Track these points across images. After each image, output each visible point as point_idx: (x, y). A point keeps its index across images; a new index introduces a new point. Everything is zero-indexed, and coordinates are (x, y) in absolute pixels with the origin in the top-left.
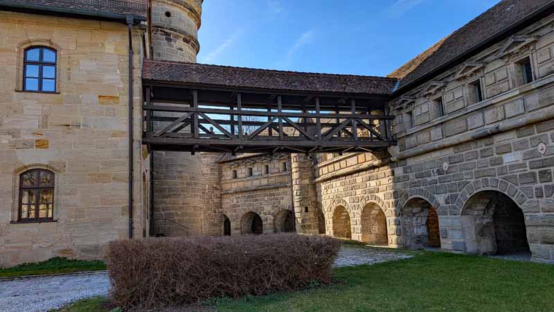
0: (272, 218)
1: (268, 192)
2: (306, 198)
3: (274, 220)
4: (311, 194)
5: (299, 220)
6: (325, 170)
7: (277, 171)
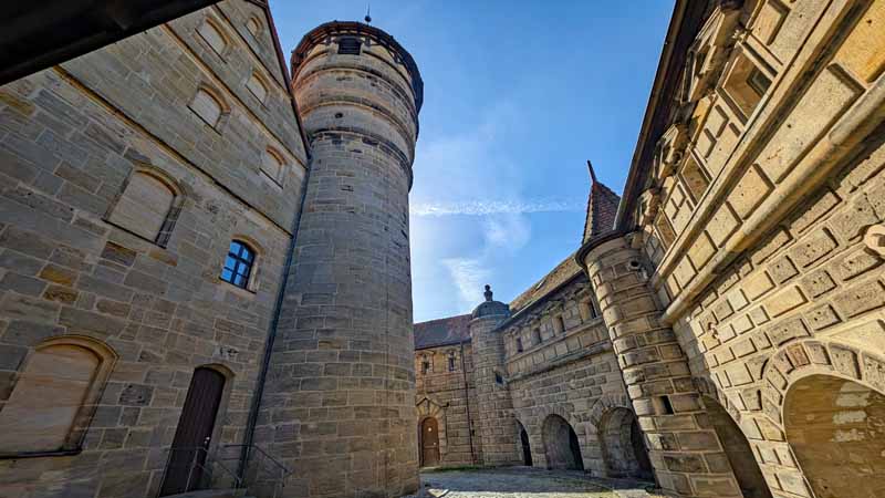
0: (594, 429)
1: (572, 370)
2: (654, 371)
3: (600, 434)
4: (666, 356)
5: (653, 439)
6: (684, 272)
7: (577, 322)
